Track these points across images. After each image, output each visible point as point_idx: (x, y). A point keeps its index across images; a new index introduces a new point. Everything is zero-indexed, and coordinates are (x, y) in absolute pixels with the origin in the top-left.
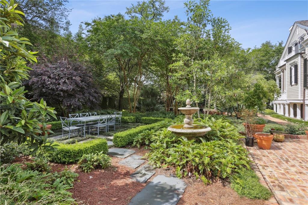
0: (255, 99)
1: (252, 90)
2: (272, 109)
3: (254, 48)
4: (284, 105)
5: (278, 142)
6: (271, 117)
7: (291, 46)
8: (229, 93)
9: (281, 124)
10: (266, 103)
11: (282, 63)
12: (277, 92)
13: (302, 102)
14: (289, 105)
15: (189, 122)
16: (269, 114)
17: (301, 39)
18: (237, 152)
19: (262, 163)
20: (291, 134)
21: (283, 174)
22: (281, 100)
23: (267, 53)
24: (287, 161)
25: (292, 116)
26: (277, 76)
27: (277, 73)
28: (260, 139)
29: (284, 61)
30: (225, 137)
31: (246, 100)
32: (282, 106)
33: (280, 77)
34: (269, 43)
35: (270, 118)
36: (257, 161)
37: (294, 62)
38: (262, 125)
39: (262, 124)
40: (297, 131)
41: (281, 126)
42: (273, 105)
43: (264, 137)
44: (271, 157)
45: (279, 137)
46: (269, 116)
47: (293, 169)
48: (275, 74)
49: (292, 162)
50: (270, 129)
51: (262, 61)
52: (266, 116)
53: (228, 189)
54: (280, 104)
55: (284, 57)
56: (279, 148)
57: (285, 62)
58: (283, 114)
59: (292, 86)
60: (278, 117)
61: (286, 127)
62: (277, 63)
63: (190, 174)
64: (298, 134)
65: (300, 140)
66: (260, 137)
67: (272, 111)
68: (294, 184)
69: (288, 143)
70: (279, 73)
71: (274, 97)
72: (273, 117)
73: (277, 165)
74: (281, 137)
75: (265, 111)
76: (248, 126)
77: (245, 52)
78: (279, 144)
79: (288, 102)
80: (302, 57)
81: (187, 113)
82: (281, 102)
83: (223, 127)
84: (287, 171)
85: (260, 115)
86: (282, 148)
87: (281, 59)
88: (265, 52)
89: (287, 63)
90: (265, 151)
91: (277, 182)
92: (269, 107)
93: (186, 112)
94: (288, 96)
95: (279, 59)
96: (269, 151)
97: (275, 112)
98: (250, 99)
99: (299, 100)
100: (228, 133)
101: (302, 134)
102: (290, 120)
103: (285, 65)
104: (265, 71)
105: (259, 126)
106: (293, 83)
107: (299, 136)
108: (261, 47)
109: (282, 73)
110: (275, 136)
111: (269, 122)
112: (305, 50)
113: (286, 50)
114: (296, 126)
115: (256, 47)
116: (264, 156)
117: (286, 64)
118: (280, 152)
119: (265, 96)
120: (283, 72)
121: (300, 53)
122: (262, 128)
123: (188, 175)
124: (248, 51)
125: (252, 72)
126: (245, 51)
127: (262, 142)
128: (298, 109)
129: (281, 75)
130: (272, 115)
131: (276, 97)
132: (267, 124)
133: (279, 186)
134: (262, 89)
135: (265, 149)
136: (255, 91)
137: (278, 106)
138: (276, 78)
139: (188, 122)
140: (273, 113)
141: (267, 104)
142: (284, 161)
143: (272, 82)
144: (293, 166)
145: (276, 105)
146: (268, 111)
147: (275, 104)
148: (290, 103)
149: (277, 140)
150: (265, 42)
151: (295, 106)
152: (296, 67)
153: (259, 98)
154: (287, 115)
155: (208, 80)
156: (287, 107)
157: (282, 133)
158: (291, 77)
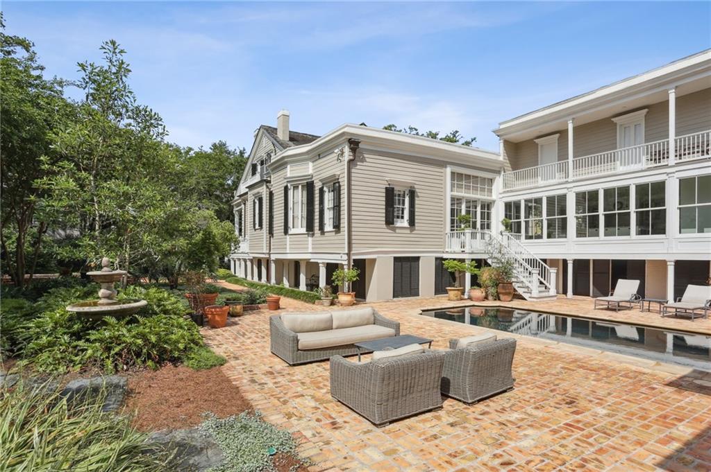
0: (204, 254)
1: (199, 237)
2: (229, 268)
3: (197, 150)
4: (245, 260)
5: (235, 316)
6: (227, 283)
7: (256, 162)
8: (166, 246)
9: (241, 292)
10: (218, 258)
11: (242, 188)
12: (235, 242)
13: (267, 256)
14: (252, 261)
15: (110, 295)
16: (224, 278)
17: (267, 155)
18: (186, 328)
19: (216, 342)
20: (252, 304)
21: (239, 347)
22: (242, 253)
23: (221, 164)
24: (244, 335)
25: (256, 279)
26: (235, 209)
27: (236, 205)
28: (212, 314)
29: (247, 188)
30: (166, 312)
31: (190, 255)
32: (243, 263)
33: (240, 212)
34: (225, 145)
35: (224, 284)
36: (209, 342)
37: (258, 193)
38: (214, 295)
39: (214, 293)
40: (258, 299)
41: (240, 295)
42: (229, 260)
43: (218, 310)
44: (226, 334)
45: (236, 308)
46: (224, 281)
47: (249, 341)
48: (233, 206)
49: (249, 335)
50: (224, 300)
51: (212, 177)
52: (219, 281)
53: (181, 368)
54: (239, 260)
55: (245, 180)
56: (235, 324)
57: (247, 190)
58: (244, 276)
59: (255, 230)
60: (237, 281)
61: (246, 296)
62: (236, 185)
63: (125, 367)
64: (259, 303)
65: (262, 310)
66: (211, 311)
67: (227, 271)
68: (248, 352)
69: (247, 317)
70: (239, 205)
71: (230, 250)
72: (230, 282)
73: (233, 340)
74: (239, 308)
75: (218, 273)
76: (195, 298)
77: (181, 153)
78: (237, 319)
79: (251, 256)
80: (267, 187)
81: (107, 281)
82: (241, 256)
83: (160, 300)
84: (243, 344)
85: (209, 281)
86: (240, 323)
87: (242, 181)
88: (218, 162)
89: (250, 190)
90: (219, 330)
91: (232, 355)
92: (224, 264)
93: (106, 279)
94: (251, 247)
95: (239, 179)
96: (224, 329)
97: (233, 273)
98: (196, 254)
99: (264, 253)
100: (170, 308)
101: (264, 302)
102: (252, 285)
103: (246, 193)
104: (217, 197)
105: (209, 295)
106: (257, 227)
107: (260, 305)
108: (211, 149)
109: (243, 206)
110: (231, 308)
111: (224, 290)
112: (270, 177)
113: (248, 167)
114: (257, 292)
115: (203, 148)
116: (218, 335)
117: (249, 193)
118: (237, 327)
119: (217, 249)
120: (245, 204)
121: (265, 180)
122: (213, 299)
123: (123, 369)
124: (187, 153)
125: (195, 197)
126: (182, 151)
127: (214, 318)
128: (263, 267)
129: (241, 209)
130: (228, 279)
131: (233, 248)
132: (220, 293)
133: (234, 357)
134: (214, 239)
135: (219, 328)
136: (204, 241)
137: (237, 263)
138: (234, 212)
139: (108, 295)
140: (231, 276)
141: (220, 259)
142: (241, 335)
143: (227, 224)
144: (249, 338)
145: (235, 261)
146: (222, 271)
147: (233, 259)
148: (254, 258)
149: (235, 314)
150: (217, 142)
151: (259, 262)
152: (260, 200)
153: (210, 253)
154: (249, 278)
155: (129, 221)
156: (249, 264)
157: (240, 304)
158: (254, 216)
